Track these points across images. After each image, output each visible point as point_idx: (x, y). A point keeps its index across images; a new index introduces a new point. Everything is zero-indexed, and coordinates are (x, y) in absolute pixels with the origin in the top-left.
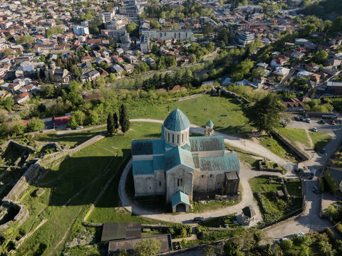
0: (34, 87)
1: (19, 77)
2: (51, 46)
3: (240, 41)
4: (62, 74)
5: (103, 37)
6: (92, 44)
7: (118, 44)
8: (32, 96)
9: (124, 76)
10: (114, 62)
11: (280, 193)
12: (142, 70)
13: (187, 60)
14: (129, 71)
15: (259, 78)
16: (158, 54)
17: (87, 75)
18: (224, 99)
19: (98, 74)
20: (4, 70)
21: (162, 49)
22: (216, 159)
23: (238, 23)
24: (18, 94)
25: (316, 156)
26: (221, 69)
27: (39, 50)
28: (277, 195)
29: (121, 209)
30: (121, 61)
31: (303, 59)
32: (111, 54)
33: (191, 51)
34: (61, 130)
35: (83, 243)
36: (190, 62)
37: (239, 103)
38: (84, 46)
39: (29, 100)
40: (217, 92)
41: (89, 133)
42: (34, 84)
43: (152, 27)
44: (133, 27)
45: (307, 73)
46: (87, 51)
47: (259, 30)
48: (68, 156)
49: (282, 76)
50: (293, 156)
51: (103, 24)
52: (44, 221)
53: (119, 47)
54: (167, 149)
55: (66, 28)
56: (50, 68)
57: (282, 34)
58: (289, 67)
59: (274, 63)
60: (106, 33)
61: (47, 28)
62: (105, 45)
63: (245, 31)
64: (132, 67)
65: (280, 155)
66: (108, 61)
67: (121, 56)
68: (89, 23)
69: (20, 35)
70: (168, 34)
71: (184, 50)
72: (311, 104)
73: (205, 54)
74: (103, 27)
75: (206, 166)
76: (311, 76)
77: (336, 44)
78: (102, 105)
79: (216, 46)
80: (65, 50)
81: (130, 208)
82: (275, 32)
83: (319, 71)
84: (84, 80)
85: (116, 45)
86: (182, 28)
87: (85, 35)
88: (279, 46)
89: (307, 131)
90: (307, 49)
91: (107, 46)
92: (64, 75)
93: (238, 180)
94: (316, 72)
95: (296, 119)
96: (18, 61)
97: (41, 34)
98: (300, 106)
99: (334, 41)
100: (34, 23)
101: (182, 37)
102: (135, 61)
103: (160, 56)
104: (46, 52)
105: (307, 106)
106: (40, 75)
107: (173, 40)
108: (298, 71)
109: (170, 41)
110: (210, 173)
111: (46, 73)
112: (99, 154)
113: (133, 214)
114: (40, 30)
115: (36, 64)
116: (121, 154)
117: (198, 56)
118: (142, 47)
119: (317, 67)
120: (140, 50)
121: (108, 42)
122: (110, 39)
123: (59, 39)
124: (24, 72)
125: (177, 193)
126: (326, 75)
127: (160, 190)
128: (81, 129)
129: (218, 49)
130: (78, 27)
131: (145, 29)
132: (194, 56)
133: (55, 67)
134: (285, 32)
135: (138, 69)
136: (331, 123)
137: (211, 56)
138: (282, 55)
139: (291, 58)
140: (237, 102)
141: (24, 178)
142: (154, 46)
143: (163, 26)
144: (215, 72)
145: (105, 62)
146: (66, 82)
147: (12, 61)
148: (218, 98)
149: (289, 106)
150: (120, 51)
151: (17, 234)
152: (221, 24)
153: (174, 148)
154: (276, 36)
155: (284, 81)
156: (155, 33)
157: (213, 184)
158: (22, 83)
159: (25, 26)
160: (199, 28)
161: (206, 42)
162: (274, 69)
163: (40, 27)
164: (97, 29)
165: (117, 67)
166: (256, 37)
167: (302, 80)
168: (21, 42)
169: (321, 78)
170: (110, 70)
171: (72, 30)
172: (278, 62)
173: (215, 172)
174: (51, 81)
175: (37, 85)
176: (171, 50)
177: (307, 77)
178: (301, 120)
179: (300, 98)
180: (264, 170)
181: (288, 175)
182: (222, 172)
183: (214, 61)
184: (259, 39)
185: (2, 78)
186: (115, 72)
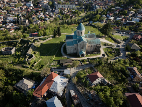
0: (15, 27)
1: (8, 23)
2: (18, 11)
3: (94, 9)
4: (26, 22)
5: (39, 7)
6: (35, 10)
7: (46, 10)
8: (15, 30)
9: (50, 22)
10: (45, 17)
11: (113, 51)
12: (57, 20)
13: (74, 16)
14: (52, 20)
15: (103, 21)
16: (63, 14)
17: (36, 22)
18: (91, 27)
19: (40, 21)
20: (1, 20)
21: (64, 12)
22: (93, 41)
23: (92, 2)
24: (9, 29)
25: (124, 42)
26: (88, 19)
27: (13, 12)
28: (112, 52)
29: (63, 57)
30: (48, 16)
31: (118, 14)
32: (43, 14)
33: (75, 13)
34: (35, 37)
35: (55, 64)
36: (75, 17)
37: (97, 28)
38: (32, 11)
39: (14, 31)
40: (89, 25)
41: (46, 38)
42: (15, 25)
43: (59, 3)
44: (51, 3)
45: (120, 19)
46: (33, 13)
47: (101, 4)
48: (42, 43)
49: (111, 19)
50: (116, 42)
51: (38, 2)
52: (41, 60)
53: (46, 11)
54: (78, 37)
55: (23, 4)
56: (21, 19)
57: (110, 6)
58: (113, 17)
59: (108, 15)
60: (40, 6)
61: (15, 4)
62: (40, 11)
63: (96, 5)
64: (53, 19)
65: (112, 42)
66: (43, 17)
67: (48, 15)
68: (33, 2)
69: (4, 7)
70: (66, 6)
71: (73, 12)
72: (122, 28)
73: (81, 14)
74: (38, 3)
75: (90, 43)
76: (121, 19)
77: (130, 8)
78: (48, 29)
79: (85, 11)
80: (24, 13)
81: (66, 57)
82: (107, 5)
83: (124, 18)
84: (35, 24)
85: (45, 10)
86: (71, 4)
87: (31, 7)
88: (109, 10)
89: (121, 36)
90: (120, 10)
91: (41, 11)
92: (27, 22)
93: (100, 47)
94: (123, 18)
95: (117, 33)
96: (6, 17)
97: (13, 6)
98: (118, 28)
99: (129, 7)
100: (9, 2)
101: (71, 8)
102: (53, 17)
103: (63, 15)
104: (17, 13)
105: (120, 29)
106: (17, 22)
107: (68, 8)
108: (116, 18)
109: (67, 9)
110: (91, 45)
111: (19, 21)
112: (52, 43)
113: (67, 58)
114: (12, 5)
115: (14, 18)
116: (59, 43)
117: (78, 15)
118: (56, 11)
119: (123, 16)
120: (55, 12)
121: (42, 9)
122: (42, 8)
123: (21, 8)
124: (10, 21)
125: (81, 51)
126: (126, 19)
127: (75, 52)
128: (42, 37)
129: (86, 12)
130: (28, 3)
131: (56, 4)
132: (77, 14)
133: (23, 19)
134: (111, 5)
135: (55, 19)
136: (128, 33)
137: (83, 15)
138: (111, 13)
139: (114, 13)
140: (96, 28)
141: (31, 48)
142: (61, 11)
143: (63, 3)
144: (86, 19)
145: (42, 17)
146: (28, 24)
147: (3, 17)
148: (89, 27)
149: (114, 29)
150: (47, 13)
151: (33, 63)
152: (86, 2)
153: (80, 37)
154: (107, 7)
155: (112, 21)
156: (60, 6)
157: (92, 49)
158: (10, 25)
159: (5, 3)
160: (77, 4)
161: (81, 9)
162: (108, 17)
163: (12, 3)
164: (36, 4)
165: (47, 19)
166: (100, 7)
167: (118, 21)
168: (5, 9)
169: (125, 20)
170: (45, 20)
171: (25, 5)
172: (110, 15)
173: (93, 45)
174: (21, 24)
175: (16, 26)
176: (67, 12)
177: (120, 20)
178: (118, 33)
179: (118, 26)
180: (107, 46)
181: (115, 47)
182: (95, 45)
183: (85, 16)
184: (101, 8)
185: (1, 23)
186: (46, 21)
